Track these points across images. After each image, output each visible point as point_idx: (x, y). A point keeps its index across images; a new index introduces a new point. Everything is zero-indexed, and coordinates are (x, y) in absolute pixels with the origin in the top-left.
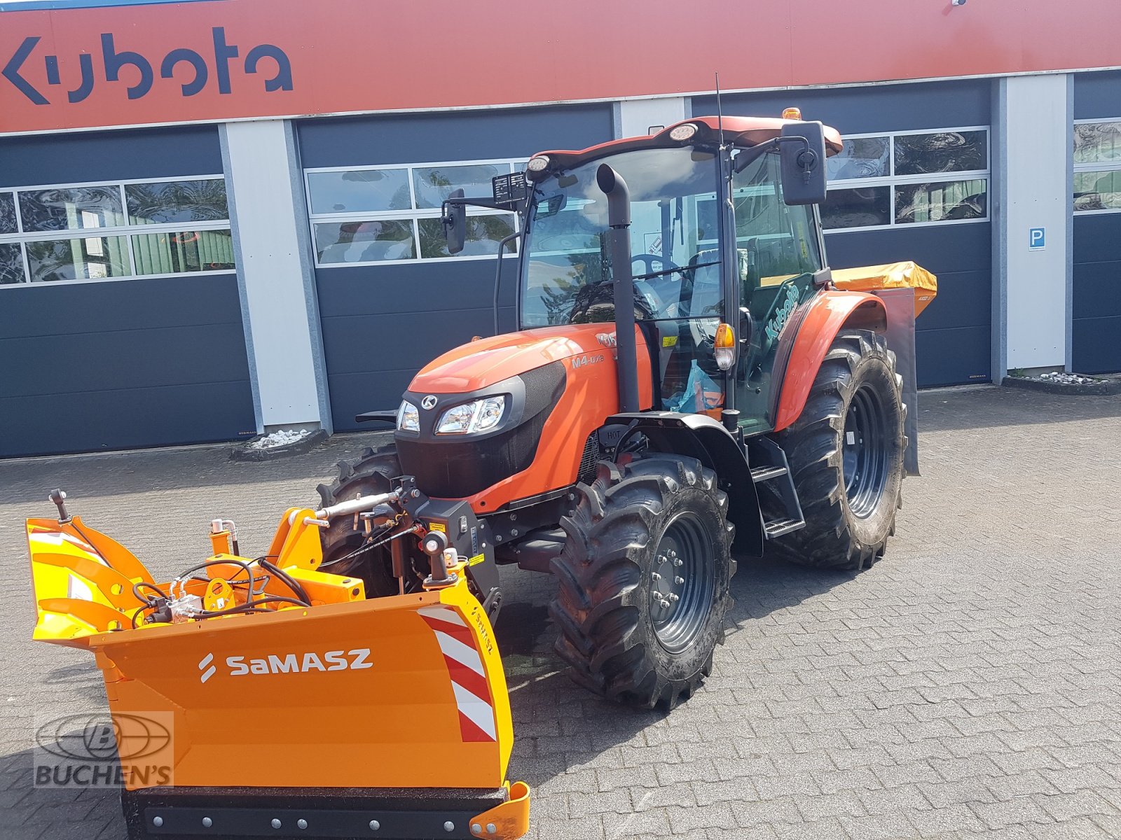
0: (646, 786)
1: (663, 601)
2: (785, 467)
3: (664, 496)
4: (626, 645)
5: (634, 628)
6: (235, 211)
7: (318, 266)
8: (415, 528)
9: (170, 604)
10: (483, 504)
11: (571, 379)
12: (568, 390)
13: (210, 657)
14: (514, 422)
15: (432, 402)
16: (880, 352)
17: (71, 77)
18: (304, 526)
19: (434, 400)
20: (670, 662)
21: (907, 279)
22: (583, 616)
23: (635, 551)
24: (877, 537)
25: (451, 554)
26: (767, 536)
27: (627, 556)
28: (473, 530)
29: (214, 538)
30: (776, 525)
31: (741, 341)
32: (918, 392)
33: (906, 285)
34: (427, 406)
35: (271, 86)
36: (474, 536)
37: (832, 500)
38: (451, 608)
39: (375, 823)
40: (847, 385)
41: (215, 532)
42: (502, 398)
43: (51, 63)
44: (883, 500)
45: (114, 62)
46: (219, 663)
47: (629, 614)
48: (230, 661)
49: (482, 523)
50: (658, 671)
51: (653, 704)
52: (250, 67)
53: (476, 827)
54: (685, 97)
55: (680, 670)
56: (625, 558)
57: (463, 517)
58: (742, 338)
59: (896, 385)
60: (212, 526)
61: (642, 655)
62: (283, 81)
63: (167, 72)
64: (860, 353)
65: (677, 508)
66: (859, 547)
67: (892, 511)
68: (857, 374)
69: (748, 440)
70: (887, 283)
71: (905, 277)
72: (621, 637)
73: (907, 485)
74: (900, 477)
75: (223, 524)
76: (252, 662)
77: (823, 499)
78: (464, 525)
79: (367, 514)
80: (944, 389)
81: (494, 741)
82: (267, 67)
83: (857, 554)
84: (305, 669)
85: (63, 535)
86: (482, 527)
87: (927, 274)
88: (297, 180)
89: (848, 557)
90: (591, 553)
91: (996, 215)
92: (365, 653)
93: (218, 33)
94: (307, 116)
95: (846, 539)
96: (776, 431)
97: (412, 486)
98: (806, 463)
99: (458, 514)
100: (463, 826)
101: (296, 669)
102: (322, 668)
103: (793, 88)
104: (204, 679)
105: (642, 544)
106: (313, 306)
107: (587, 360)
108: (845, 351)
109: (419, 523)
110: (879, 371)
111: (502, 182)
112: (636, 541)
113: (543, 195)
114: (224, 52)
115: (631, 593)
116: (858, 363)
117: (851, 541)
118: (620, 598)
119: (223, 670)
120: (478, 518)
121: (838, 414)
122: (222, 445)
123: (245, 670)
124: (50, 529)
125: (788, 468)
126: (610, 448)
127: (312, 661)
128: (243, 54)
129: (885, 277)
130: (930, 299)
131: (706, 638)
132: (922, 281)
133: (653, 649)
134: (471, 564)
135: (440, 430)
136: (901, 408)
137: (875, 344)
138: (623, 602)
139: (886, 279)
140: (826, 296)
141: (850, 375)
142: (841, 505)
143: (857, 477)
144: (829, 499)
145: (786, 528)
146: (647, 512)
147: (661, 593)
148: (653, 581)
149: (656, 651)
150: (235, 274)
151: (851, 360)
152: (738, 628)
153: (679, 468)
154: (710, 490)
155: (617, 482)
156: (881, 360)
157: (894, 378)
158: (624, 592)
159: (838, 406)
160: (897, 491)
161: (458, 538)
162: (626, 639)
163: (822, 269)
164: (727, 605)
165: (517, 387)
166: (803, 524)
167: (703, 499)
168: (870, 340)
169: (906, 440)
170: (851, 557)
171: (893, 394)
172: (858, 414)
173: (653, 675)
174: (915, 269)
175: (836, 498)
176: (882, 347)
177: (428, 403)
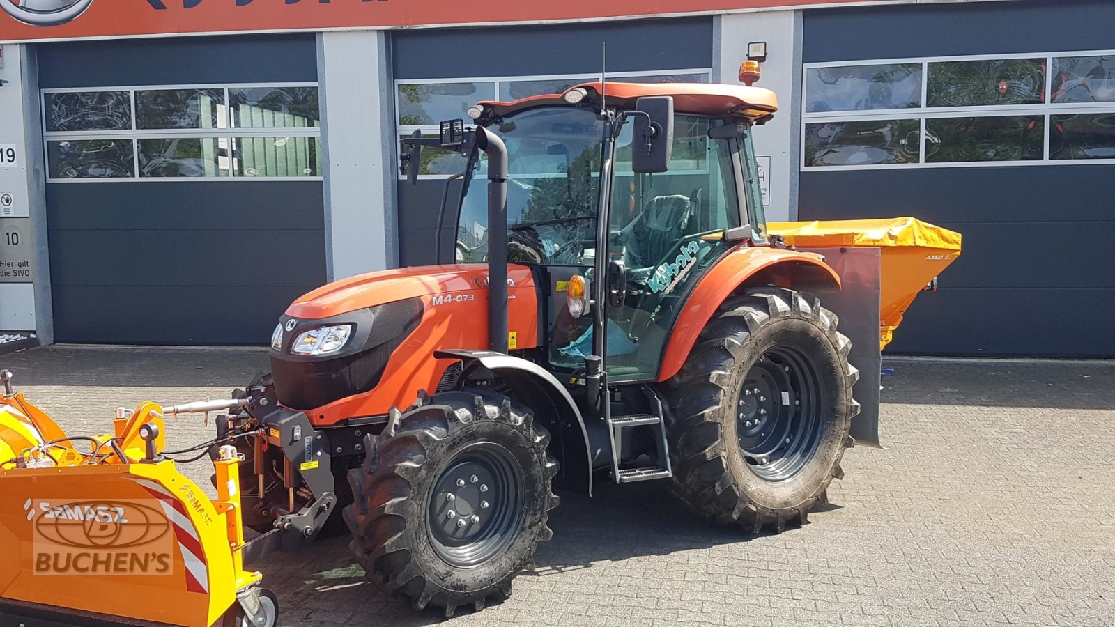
1: (460, 520)
2: (659, 417)
3: (451, 425)
4: (388, 548)
5: (400, 534)
6: (326, 119)
7: (400, 177)
8: (257, 432)
9: (28, 462)
10: (322, 417)
11: (427, 314)
12: (422, 326)
14: (357, 348)
15: (292, 325)
16: (806, 314)
18: (150, 417)
19: (293, 323)
20: (448, 573)
21: (892, 237)
22: (363, 520)
23: (407, 468)
24: (786, 503)
25: (225, 449)
26: (618, 480)
27: (397, 472)
28: (308, 440)
30: (637, 472)
31: (614, 291)
33: (891, 243)
34: (289, 328)
36: (309, 444)
37: (709, 456)
38: (154, 481)
40: (742, 344)
41: (120, 417)
42: (349, 327)
44: (811, 468)
47: (397, 521)
49: (319, 434)
50: (428, 578)
51: (422, 606)
54: (795, 11)
55: (461, 582)
56: (393, 473)
57: (297, 426)
58: (615, 289)
59: (836, 348)
61: (409, 560)
64: (768, 313)
65: (471, 437)
66: (754, 509)
67: (821, 480)
68: (759, 334)
69: (612, 388)
70: (859, 241)
71: (890, 235)
72: (386, 541)
73: (856, 457)
74: (839, 444)
75: (126, 411)
77: (700, 454)
78: (298, 433)
79: (231, 416)
81: (206, 592)
83: (748, 516)
85: (8, 407)
86: (319, 437)
87: (939, 231)
88: (385, 91)
89: (735, 516)
94: (399, 28)
95: (731, 496)
96: (660, 381)
97: (263, 395)
98: (688, 416)
99: (293, 423)
105: (417, 463)
107: (452, 298)
108: (745, 309)
109: (263, 428)
110: (804, 333)
111: (447, 126)
112: (411, 460)
115: (397, 504)
116: (762, 323)
117: (739, 500)
118: (384, 506)
120: (315, 430)
121: (727, 371)
125: (662, 417)
126: (482, 381)
129: (857, 234)
130: (949, 259)
131: (505, 562)
132: (926, 239)
133: (426, 557)
134: (302, 469)
135: (296, 350)
136: (844, 373)
137: (798, 304)
138: (387, 511)
139: (858, 236)
140: (750, 253)
141: (747, 333)
142: (724, 462)
143: (788, 440)
144: (705, 454)
145: (643, 475)
146: (427, 437)
147: (456, 511)
148: (447, 502)
149: (430, 560)
150: (322, 182)
151: (751, 319)
152: (587, 565)
153: (476, 401)
154: (521, 426)
155: (417, 407)
156: (808, 320)
157: (832, 340)
158: (390, 502)
159: (725, 363)
160: (833, 460)
161: (291, 444)
162: (388, 542)
163: (740, 226)
164: (539, 535)
165: (366, 321)
166: (667, 475)
167: (510, 434)
168: (788, 299)
169: (857, 407)
170: (739, 518)
171: (829, 357)
172: (792, 374)
173: (421, 581)
174: (910, 227)
175: (716, 454)
176: (812, 307)
177: (290, 326)
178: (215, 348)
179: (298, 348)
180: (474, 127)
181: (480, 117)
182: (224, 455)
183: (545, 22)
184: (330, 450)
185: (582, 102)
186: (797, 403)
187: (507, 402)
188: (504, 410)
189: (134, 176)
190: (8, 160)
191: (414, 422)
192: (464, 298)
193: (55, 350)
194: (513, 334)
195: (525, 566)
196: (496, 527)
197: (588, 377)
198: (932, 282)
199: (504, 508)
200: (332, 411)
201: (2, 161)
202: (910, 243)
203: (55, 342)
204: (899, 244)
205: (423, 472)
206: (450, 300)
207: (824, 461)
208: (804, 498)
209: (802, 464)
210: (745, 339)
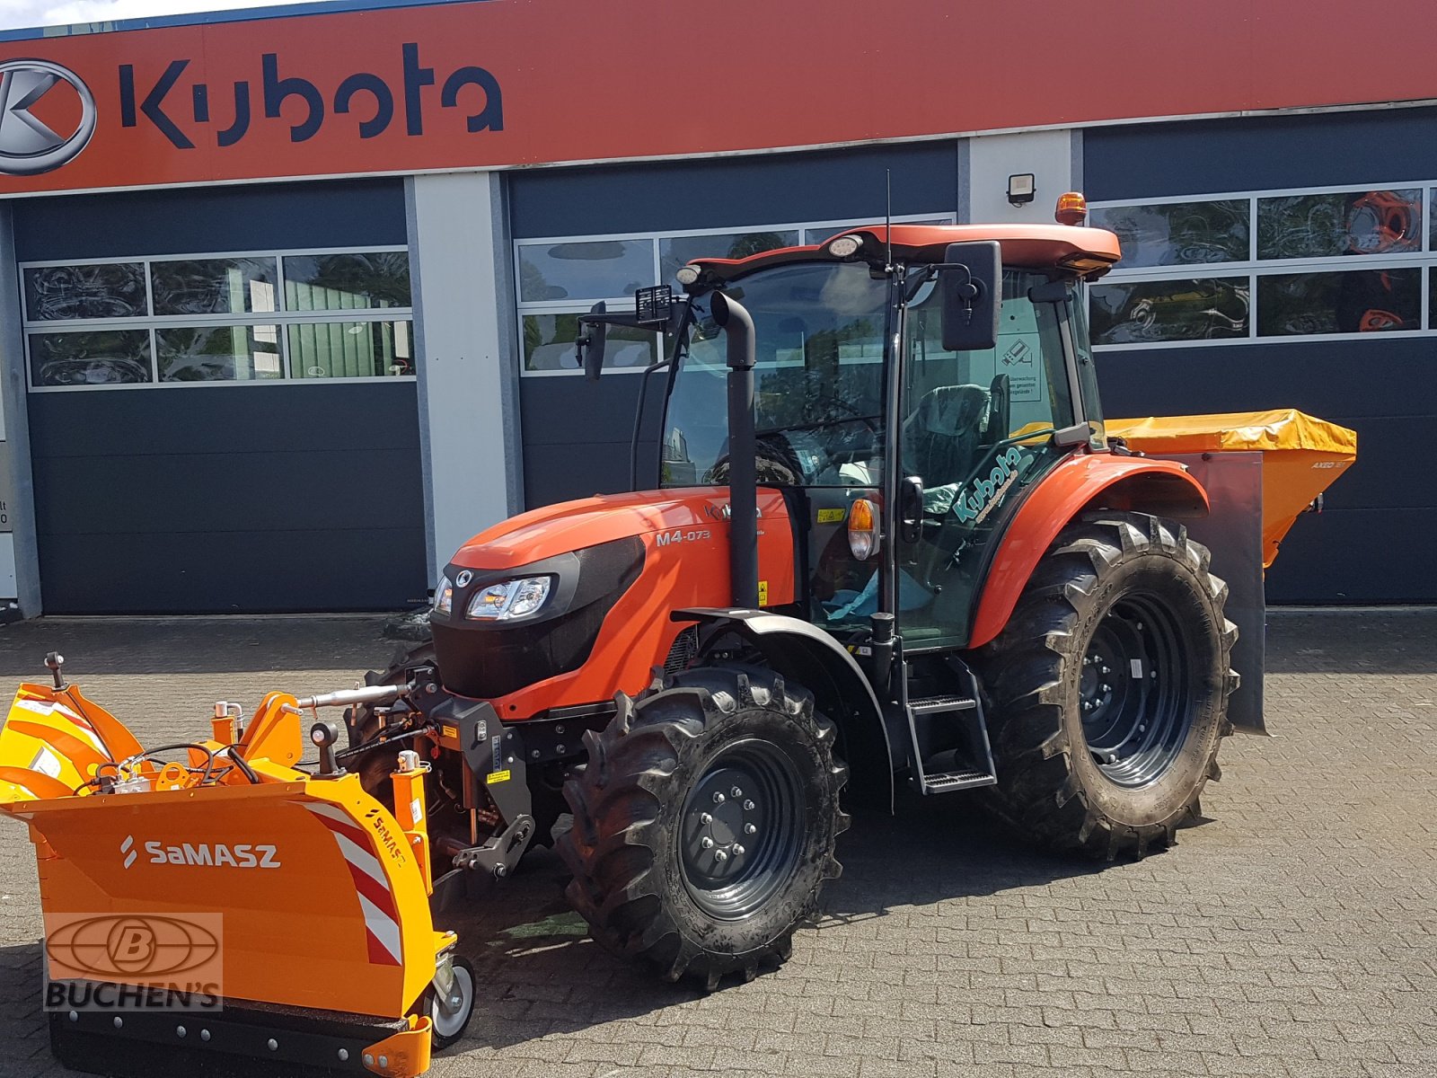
0: (619, 1063)
1: (719, 851)
2: (973, 699)
3: (708, 716)
4: (629, 894)
5: (645, 874)
6: (419, 296)
7: (525, 374)
8: (425, 731)
9: (116, 784)
10: (513, 708)
11: (652, 559)
12: (645, 574)
13: (129, 840)
14: (560, 609)
15: (466, 578)
16: (1169, 547)
17: (223, 112)
18: (281, 714)
19: (468, 576)
20: (710, 928)
21: (1271, 437)
22: (591, 851)
23: (653, 779)
24: (1149, 818)
25: (407, 756)
26: (924, 790)
27: (639, 783)
28: (496, 740)
29: (214, 722)
30: (948, 778)
31: (908, 522)
32: (1266, 610)
33: (1270, 446)
34: (461, 583)
35: (474, 124)
36: (496, 746)
37: (1047, 752)
38: (334, 805)
39: (273, 1043)
40: (1087, 592)
41: (218, 716)
42: (548, 578)
43: (200, 94)
44: (1178, 766)
45: (276, 91)
46: (138, 846)
47: (642, 855)
48: (150, 846)
49: (510, 732)
50: (684, 935)
51: (676, 976)
52: (449, 99)
53: (369, 1058)
54: (1071, 130)
55: (727, 941)
56: (635, 785)
57: (481, 722)
58: (910, 518)
59: (1209, 596)
60: (215, 708)
61: (658, 911)
62: (491, 118)
63: (341, 106)
64: (1120, 548)
65: (736, 731)
66: (1107, 826)
67: (1193, 783)
68: (1110, 578)
69: (909, 657)
70: (1228, 443)
71: (1268, 434)
72: (627, 883)
73: (1235, 749)
74: (1215, 732)
75: (228, 707)
76: (169, 849)
77: (1035, 750)
78: (482, 732)
79: (382, 710)
81: (399, 965)
82: (472, 98)
83: (1100, 837)
84: (218, 863)
85: (57, 706)
86: (510, 736)
87: (1328, 427)
88: (502, 255)
89: (1082, 838)
90: (605, 777)
92: (271, 850)
93: (410, 51)
94: (521, 167)
95: (1078, 810)
96: (972, 647)
97: (429, 678)
99: (477, 716)
100: (356, 1056)
101: (210, 863)
102: (234, 864)
103: (1251, 113)
104: (127, 864)
105: (665, 771)
106: (512, 428)
107: (682, 536)
108: (1094, 542)
109: (432, 725)
110: (1168, 574)
111: (646, 296)
112: (658, 767)
113: (703, 311)
114: (416, 77)
115: (641, 830)
116: (1112, 561)
117: (1088, 814)
118: (624, 834)
119: (144, 857)
120: (505, 726)
121: (1066, 631)
122: (383, 616)
123: (162, 859)
124: (44, 698)
125: (979, 699)
127: (223, 855)
128: (441, 79)
129: (1225, 434)
130: (1342, 466)
131: (782, 910)
132: (1314, 440)
133: (680, 905)
134: (489, 782)
135: (473, 613)
136: (1220, 630)
137: (1158, 534)
138: (629, 840)
139: (1227, 436)
140: (1087, 462)
141: (1094, 577)
142: (1067, 761)
143: (1142, 728)
144: (1041, 750)
145: (959, 782)
146: (678, 733)
147: (714, 841)
148: (701, 824)
149: (685, 909)
150: (416, 383)
151: (1098, 556)
152: (882, 913)
153: (739, 681)
154: (799, 715)
155: (656, 691)
156: (1172, 556)
157: (1204, 584)
158: (632, 827)
159: (1065, 620)
160: (1208, 754)
161: (473, 747)
162: (631, 885)
163: (1074, 424)
164: (825, 871)
165: (570, 568)
166: (992, 781)
167: (784, 727)
168: (1145, 527)
169: (1236, 677)
170: (1088, 841)
171: (1201, 608)
172: (1147, 633)
173: (675, 939)
174: (1293, 422)
175: (1056, 751)
176: (1176, 539)
177: (462, 580)
178: (270, 616)
179: (477, 611)
180: (684, 297)
181: (696, 281)
182: (404, 765)
183: (722, 154)
184: (524, 755)
185: (855, 253)
186: (1153, 674)
187: (779, 682)
188: (776, 694)
189: (150, 380)
191: (655, 712)
192: (697, 535)
193: (46, 625)
194: (763, 584)
195: (807, 916)
196: (765, 861)
197: (876, 643)
198: (1316, 500)
199: (775, 833)
200: (524, 700)
202: (1293, 445)
203: (44, 614)
204: (1281, 447)
205: (675, 783)
206: (679, 539)
207: (1196, 756)
208: (1171, 808)
209: (1166, 761)
210: (1091, 586)
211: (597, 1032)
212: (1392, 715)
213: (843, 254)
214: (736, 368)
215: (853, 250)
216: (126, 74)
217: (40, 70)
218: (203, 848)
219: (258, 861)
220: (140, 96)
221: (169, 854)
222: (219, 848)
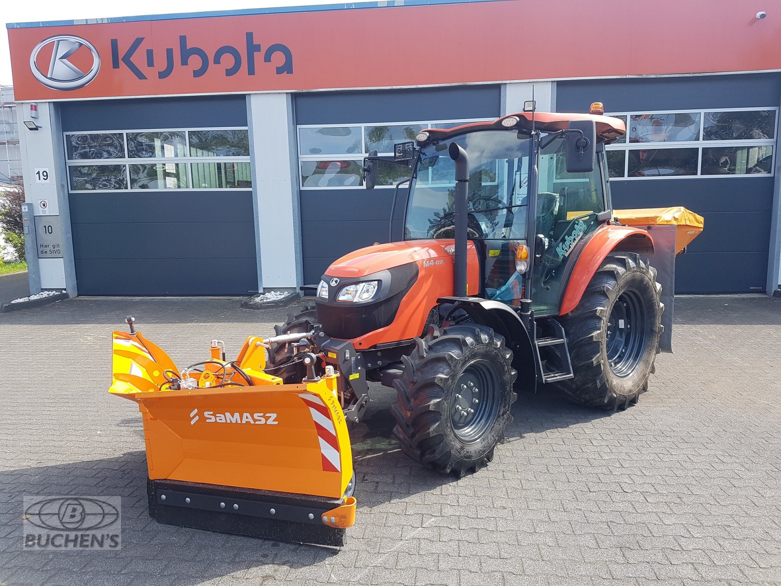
0: (433, 515)
1: (463, 412)
2: (563, 339)
3: (464, 348)
4: (431, 433)
5: (438, 424)
6: (253, 151)
7: (302, 188)
8: (320, 354)
9: (180, 382)
10: (360, 344)
11: (421, 273)
12: (419, 280)
13: (196, 411)
14: (383, 297)
15: (336, 282)
16: (643, 268)
17: (161, 63)
18: (256, 346)
20: (462, 448)
21: (675, 219)
22: (409, 414)
23: (441, 379)
24: (630, 391)
25: (329, 369)
26: (544, 381)
27: (435, 381)
28: (353, 359)
29: (212, 350)
30: (552, 375)
31: (537, 256)
32: (675, 296)
33: (675, 223)
34: (333, 284)
35: (279, 71)
36: (353, 362)
37: (595, 363)
38: (315, 395)
39: (273, 510)
40: (613, 289)
41: (213, 346)
42: (376, 282)
43: (150, 53)
44: (640, 367)
45: (186, 54)
46: (200, 414)
47: (435, 415)
48: (206, 414)
49: (359, 355)
50: (453, 452)
51: (448, 471)
52: (267, 59)
53: (325, 518)
54: (552, 82)
55: (469, 454)
56: (434, 382)
57: (347, 351)
58: (538, 254)
59: (655, 291)
60: (211, 343)
61: (442, 441)
62: (287, 68)
63: (217, 61)
64: (626, 269)
65: (474, 356)
66: (615, 396)
67: (646, 375)
68: (621, 282)
69: (537, 320)
70: (659, 221)
71: (674, 218)
72: (429, 429)
73: (660, 359)
74: (654, 352)
75: (218, 342)
76: (217, 415)
77: (590, 362)
78: (347, 355)
79: (295, 344)
80: (729, 296)
81: (339, 472)
82: (279, 58)
83: (612, 400)
84: (244, 422)
85: (131, 341)
86: (359, 357)
87: (695, 215)
88: (292, 133)
89: (606, 401)
90: (416, 378)
91: (778, 172)
92: (274, 416)
93: (250, 36)
94: (301, 91)
95: (605, 389)
96: (560, 315)
97: (320, 330)
98: (579, 338)
99: (344, 348)
100: (318, 517)
101: (239, 422)
102: (252, 422)
103: (630, 77)
104: (192, 423)
105: (447, 375)
106: (297, 214)
107: (434, 262)
108: (614, 266)
109: (322, 352)
110: (642, 281)
111: (400, 147)
112: (443, 373)
113: (426, 155)
114: (253, 48)
115: (436, 403)
116: (623, 275)
117: (608, 390)
118: (429, 405)
119: (203, 419)
120: (357, 352)
121: (604, 307)
123: (213, 420)
124: (124, 338)
125: (565, 339)
127: (247, 418)
128: (264, 49)
129: (658, 217)
130: (697, 233)
131: (490, 438)
132: (690, 221)
133: (451, 438)
134: (350, 379)
135: (340, 299)
136: (658, 306)
137: (639, 262)
138: (432, 408)
139: (659, 218)
140: (608, 228)
141: (616, 282)
142: (602, 367)
143: (624, 350)
144: (592, 362)
145: (558, 377)
146: (452, 357)
147: (462, 408)
148: (456, 399)
149: (453, 440)
150: (252, 191)
151: (618, 272)
152: (522, 437)
153: (476, 332)
154: (499, 348)
155: (437, 337)
156: (644, 273)
157: (654, 286)
158: (432, 402)
159: (604, 302)
160: (651, 362)
161: (344, 363)
162: (431, 429)
163: (605, 211)
164: (507, 420)
165: (386, 276)
166: (572, 376)
167: (493, 353)
168: (635, 260)
169: (662, 327)
170: (608, 401)
171: (652, 296)
172: (628, 308)
173: (448, 454)
174: (683, 212)
175: (598, 362)
176: (645, 265)
177: (334, 282)
179: (342, 297)
180: (418, 148)
181: (427, 140)
182: (329, 373)
183: (395, 87)
184: (364, 366)
185: (515, 125)
186: (629, 326)
187: (492, 331)
188: (491, 338)
189: (126, 188)
190: (44, 179)
191: (438, 347)
192: (439, 262)
193: (80, 300)
195: (500, 439)
196: (480, 415)
197: (522, 313)
198: (684, 249)
199: (485, 402)
200: (366, 340)
201: (40, 179)
202: (683, 223)
203: (78, 295)
204: (679, 223)
205: (450, 381)
206: (433, 264)
207: (647, 362)
208: (638, 386)
209: (635, 365)
210: (614, 287)
211: (415, 498)
212: (702, 343)
213: (509, 125)
214: (460, 181)
215: (515, 123)
216: (114, 44)
217: (73, 40)
218: (237, 415)
219: (266, 421)
220: (121, 55)
221: (217, 418)
222: (245, 415)
